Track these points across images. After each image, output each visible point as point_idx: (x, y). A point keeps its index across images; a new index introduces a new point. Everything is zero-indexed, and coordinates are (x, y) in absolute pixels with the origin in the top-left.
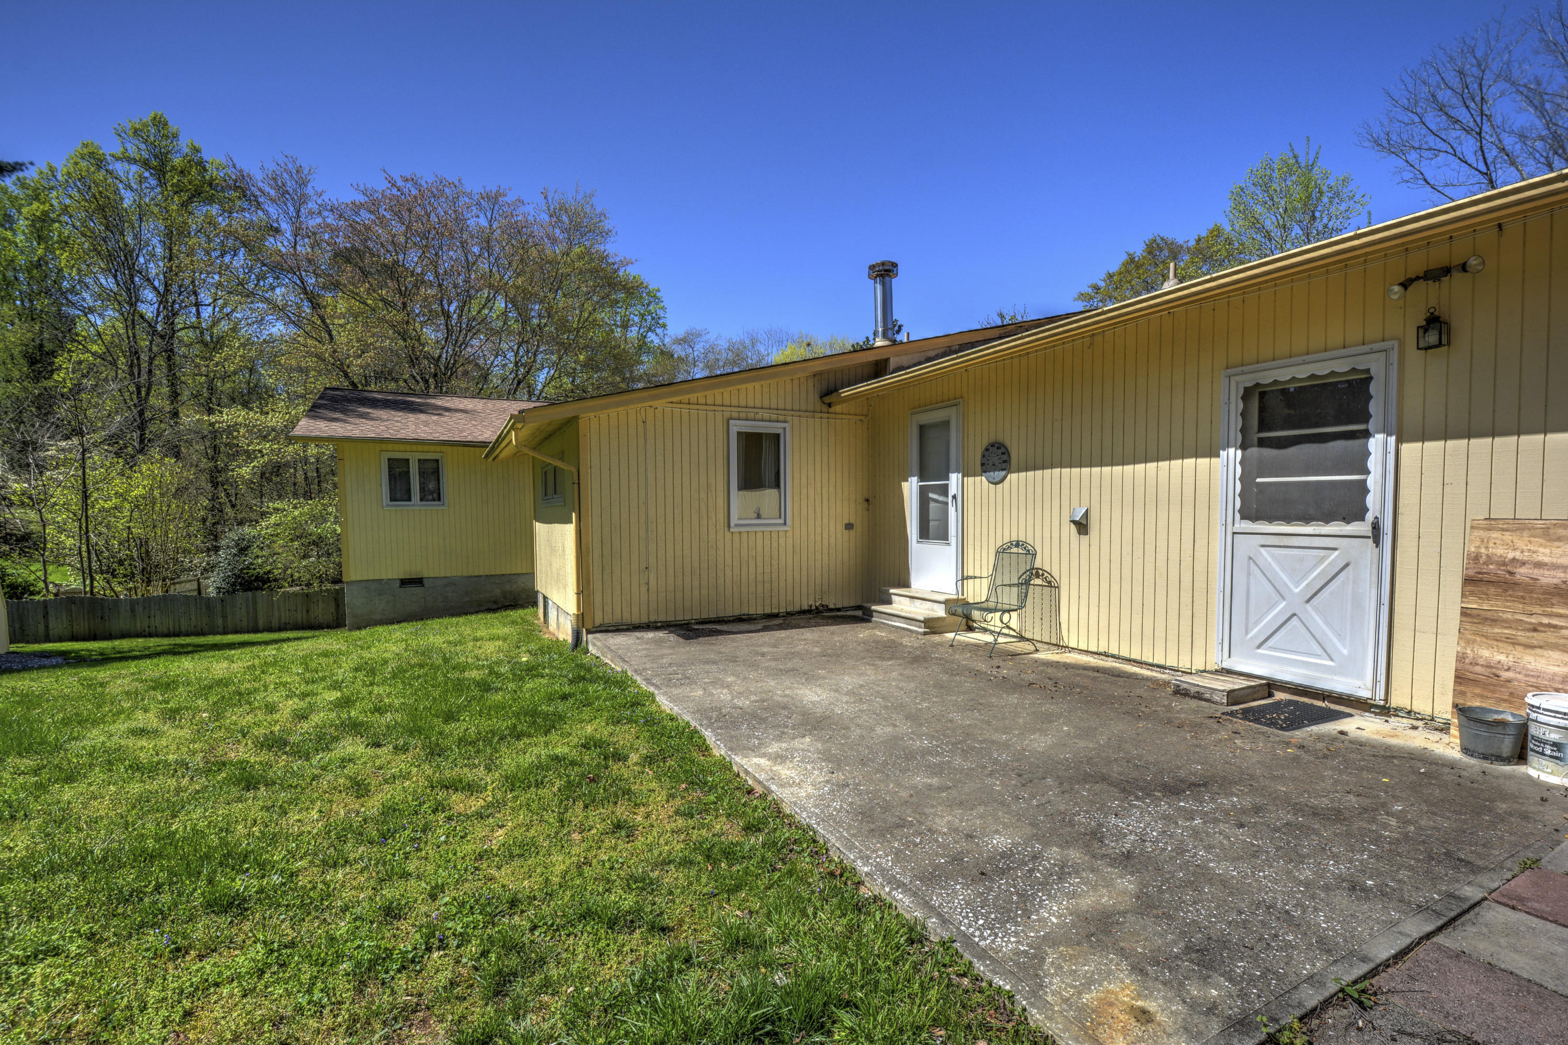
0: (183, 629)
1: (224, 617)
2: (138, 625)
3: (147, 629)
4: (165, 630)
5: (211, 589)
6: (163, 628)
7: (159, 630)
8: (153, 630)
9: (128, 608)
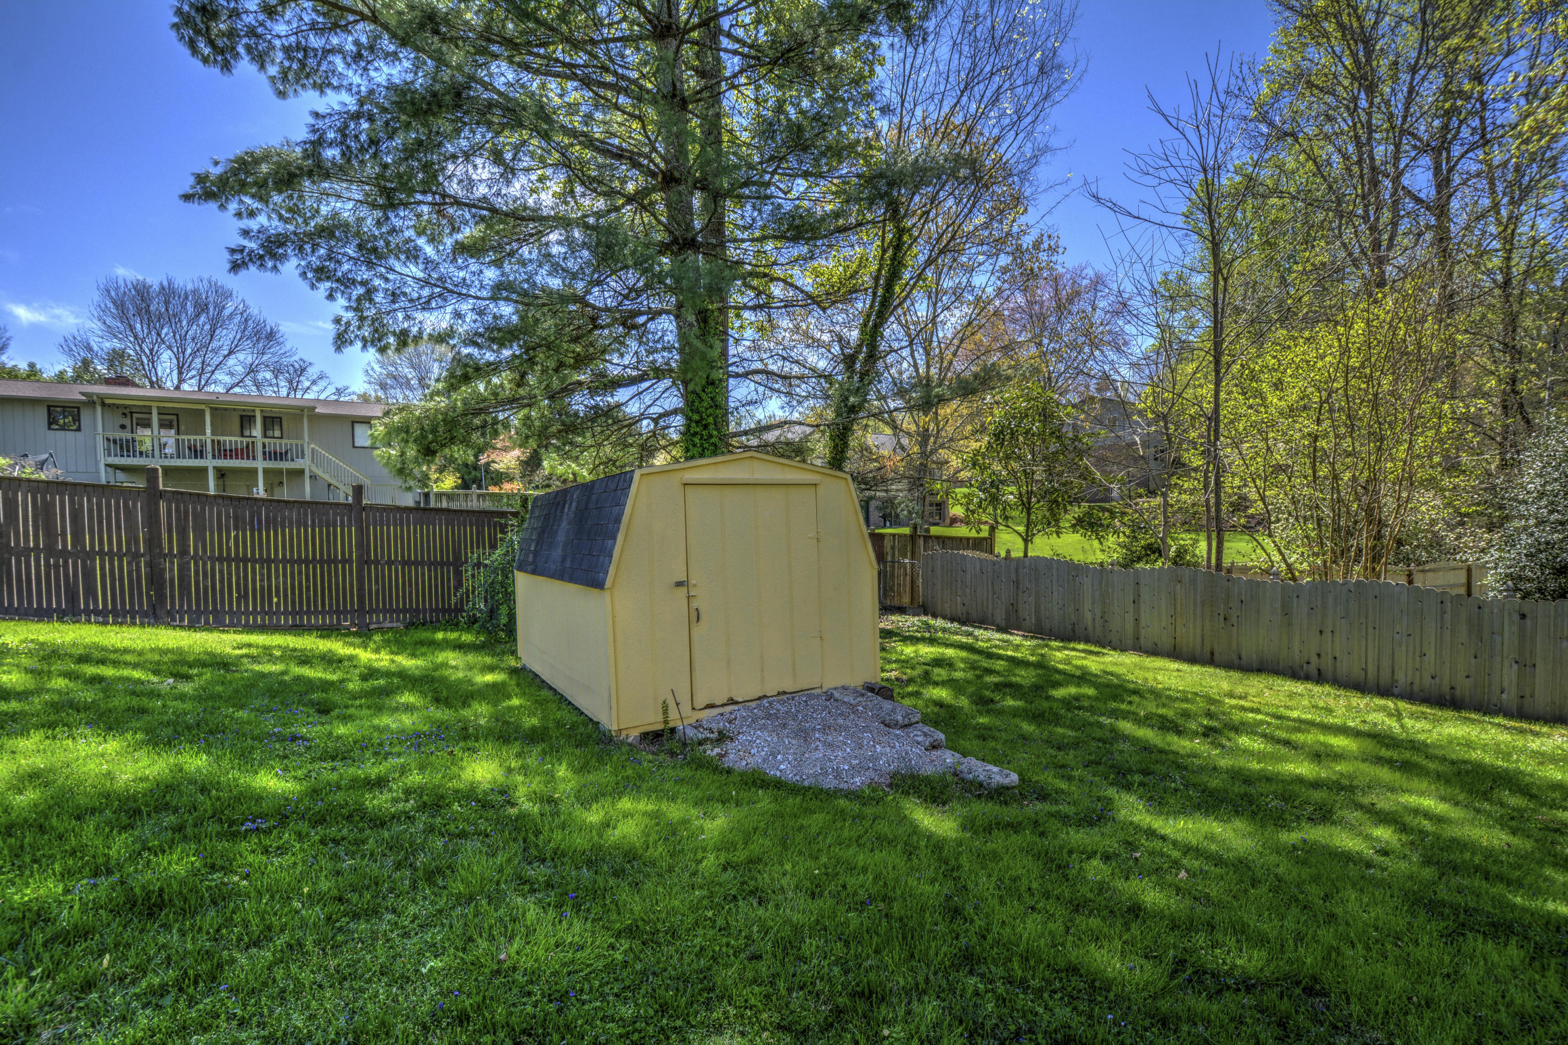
0: (1401, 677)
1: (1525, 665)
2: (1296, 646)
3: (1314, 659)
4: (1356, 673)
5: (1489, 579)
6: (1349, 666)
7: (1343, 669)
8: (1327, 663)
9: (1278, 605)
